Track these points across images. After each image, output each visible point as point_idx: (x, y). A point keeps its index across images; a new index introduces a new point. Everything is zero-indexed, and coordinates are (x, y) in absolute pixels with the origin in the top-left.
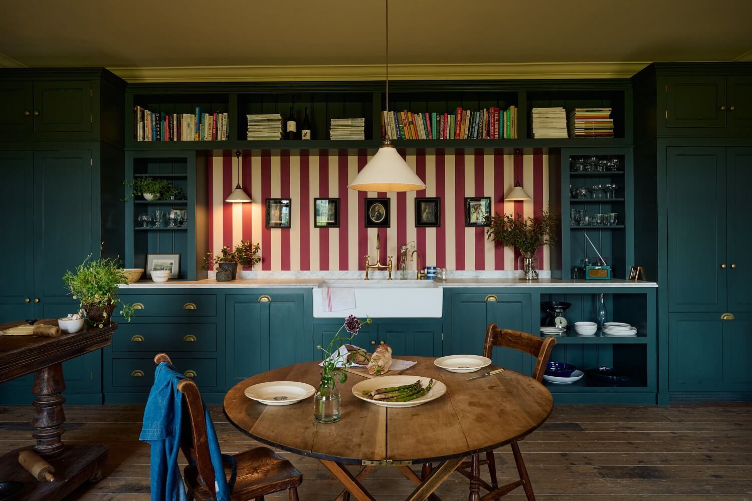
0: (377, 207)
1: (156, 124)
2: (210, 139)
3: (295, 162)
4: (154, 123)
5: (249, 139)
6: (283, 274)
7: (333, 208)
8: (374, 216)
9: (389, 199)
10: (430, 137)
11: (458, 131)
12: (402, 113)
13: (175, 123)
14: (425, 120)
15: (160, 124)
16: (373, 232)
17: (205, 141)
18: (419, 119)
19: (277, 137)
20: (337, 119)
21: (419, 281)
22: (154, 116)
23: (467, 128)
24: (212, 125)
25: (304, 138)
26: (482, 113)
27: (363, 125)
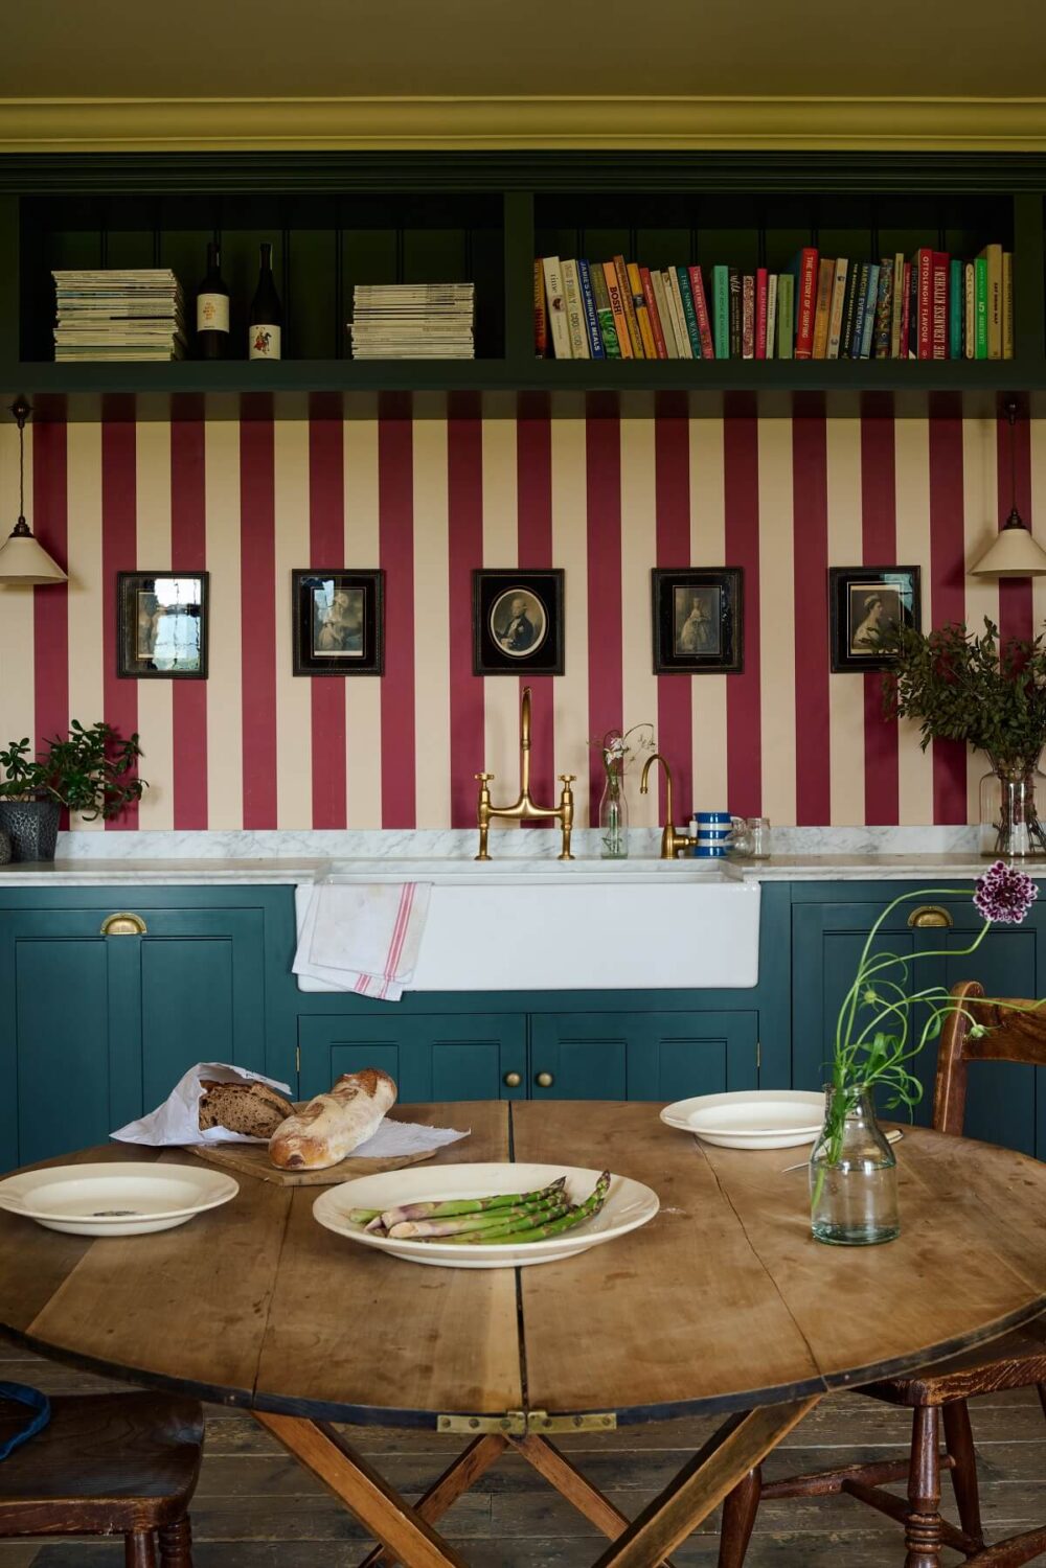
0: (516, 603)
3: (222, 440)
5: (60, 358)
6: (183, 841)
7: (359, 605)
8: (505, 636)
9: (561, 572)
10: (708, 351)
11: (805, 333)
12: (608, 267)
14: (687, 292)
16: (502, 693)
18: (668, 289)
19: (162, 349)
20: (374, 287)
21: (670, 862)
23: (837, 321)
25: (256, 354)
26: (888, 271)
27: (470, 306)
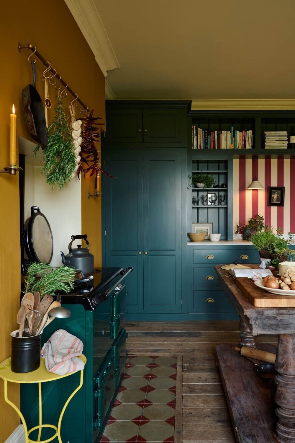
1: (205, 137)
2: (240, 148)
3: (287, 162)
4: (204, 137)
5: (266, 148)
13: (216, 137)
15: (207, 137)
17: (237, 149)
19: (285, 146)
22: (203, 132)
24: (242, 138)
